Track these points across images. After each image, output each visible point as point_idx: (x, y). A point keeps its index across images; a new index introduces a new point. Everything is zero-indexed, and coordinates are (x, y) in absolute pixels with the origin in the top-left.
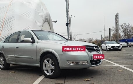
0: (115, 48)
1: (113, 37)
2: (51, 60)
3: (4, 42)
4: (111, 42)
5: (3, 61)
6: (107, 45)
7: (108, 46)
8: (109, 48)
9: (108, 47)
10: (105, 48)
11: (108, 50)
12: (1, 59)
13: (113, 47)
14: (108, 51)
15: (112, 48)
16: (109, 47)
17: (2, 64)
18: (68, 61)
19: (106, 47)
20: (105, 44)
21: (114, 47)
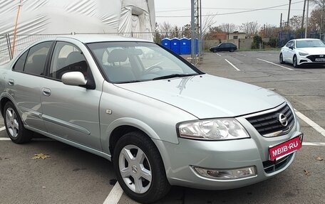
0: (320, 60)
1: (312, 20)
2: (140, 152)
3: (14, 67)
4: (309, 44)
5: (15, 121)
6: (297, 51)
7: (301, 54)
8: (301, 61)
9: (300, 58)
10: (292, 59)
11: (299, 64)
12: (11, 115)
13: (313, 57)
14: (298, 67)
15: (309, 61)
16: (304, 58)
17: (13, 127)
18: (194, 167)
19: (295, 55)
20: (292, 48)
21: (318, 56)
